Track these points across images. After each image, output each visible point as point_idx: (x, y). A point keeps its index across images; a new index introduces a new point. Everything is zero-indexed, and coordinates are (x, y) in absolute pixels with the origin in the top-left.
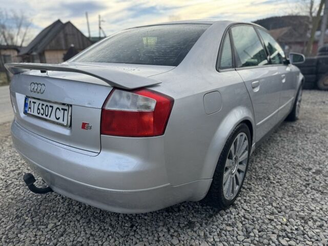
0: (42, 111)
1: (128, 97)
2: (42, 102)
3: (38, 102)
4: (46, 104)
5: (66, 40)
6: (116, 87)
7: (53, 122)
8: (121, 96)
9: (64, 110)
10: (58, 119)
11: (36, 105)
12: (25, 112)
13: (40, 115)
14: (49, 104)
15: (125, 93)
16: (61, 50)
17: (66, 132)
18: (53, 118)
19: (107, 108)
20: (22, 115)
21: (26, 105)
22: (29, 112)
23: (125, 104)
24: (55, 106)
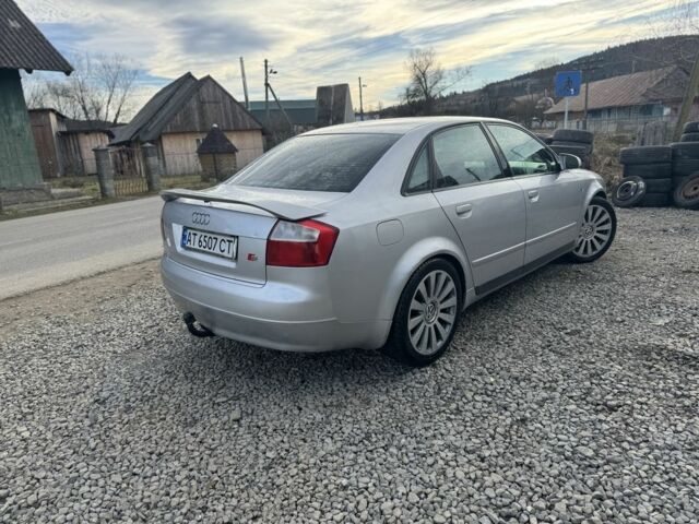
0: (204, 244)
1: (293, 228)
2: (204, 234)
3: (199, 234)
4: (209, 235)
5: (202, 114)
6: (281, 218)
7: (218, 255)
8: (286, 227)
9: (230, 242)
10: (223, 251)
11: (197, 238)
12: (183, 245)
13: (202, 248)
14: (213, 236)
15: (289, 224)
16: (193, 132)
17: (232, 265)
18: (217, 251)
19: (272, 238)
20: (179, 249)
21: (184, 237)
22: (188, 245)
23: (289, 235)
24: (220, 238)
